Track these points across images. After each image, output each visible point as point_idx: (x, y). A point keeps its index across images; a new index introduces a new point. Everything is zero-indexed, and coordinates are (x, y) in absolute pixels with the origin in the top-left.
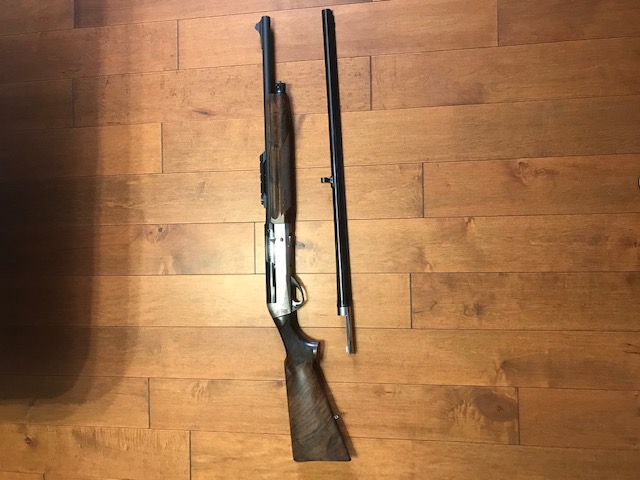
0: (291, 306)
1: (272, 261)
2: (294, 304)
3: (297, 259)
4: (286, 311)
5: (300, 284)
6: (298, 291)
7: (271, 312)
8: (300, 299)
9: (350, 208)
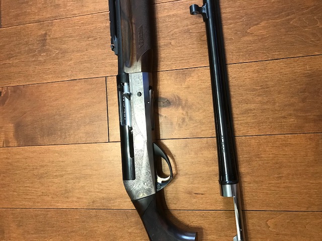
0: (156, 183)
1: (128, 124)
2: (160, 180)
3: (161, 120)
4: (149, 190)
5: (166, 153)
6: (164, 162)
7: (129, 192)
8: (168, 172)
9: (230, 48)
